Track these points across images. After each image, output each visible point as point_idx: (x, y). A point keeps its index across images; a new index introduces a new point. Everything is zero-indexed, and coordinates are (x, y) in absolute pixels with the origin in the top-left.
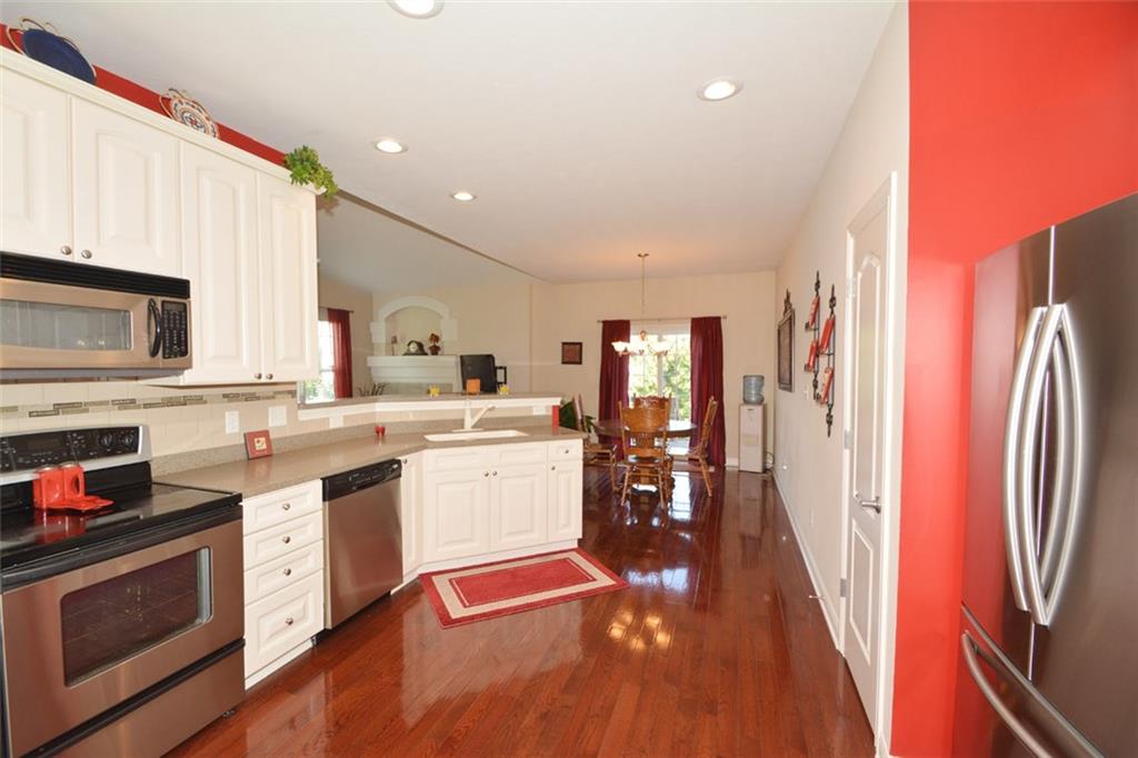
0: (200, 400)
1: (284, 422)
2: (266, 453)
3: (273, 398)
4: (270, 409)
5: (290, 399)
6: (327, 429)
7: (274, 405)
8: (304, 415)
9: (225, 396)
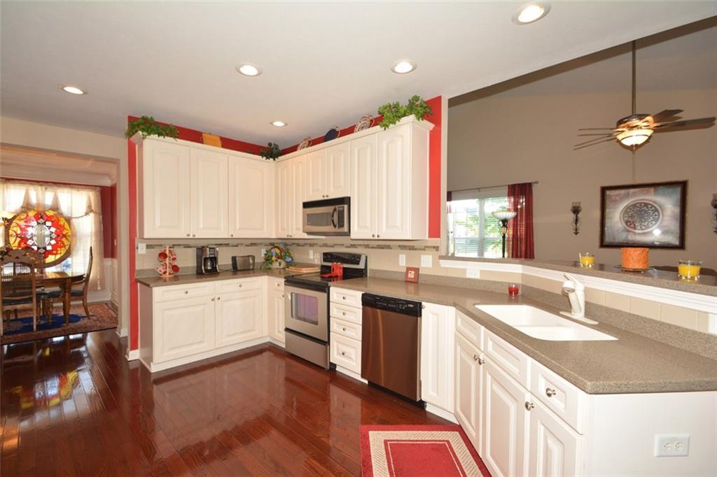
0: (389, 247)
1: (430, 265)
2: (413, 280)
3: (424, 250)
4: (422, 256)
5: (435, 252)
6: (464, 277)
7: (425, 254)
8: (445, 264)
9: (400, 246)
